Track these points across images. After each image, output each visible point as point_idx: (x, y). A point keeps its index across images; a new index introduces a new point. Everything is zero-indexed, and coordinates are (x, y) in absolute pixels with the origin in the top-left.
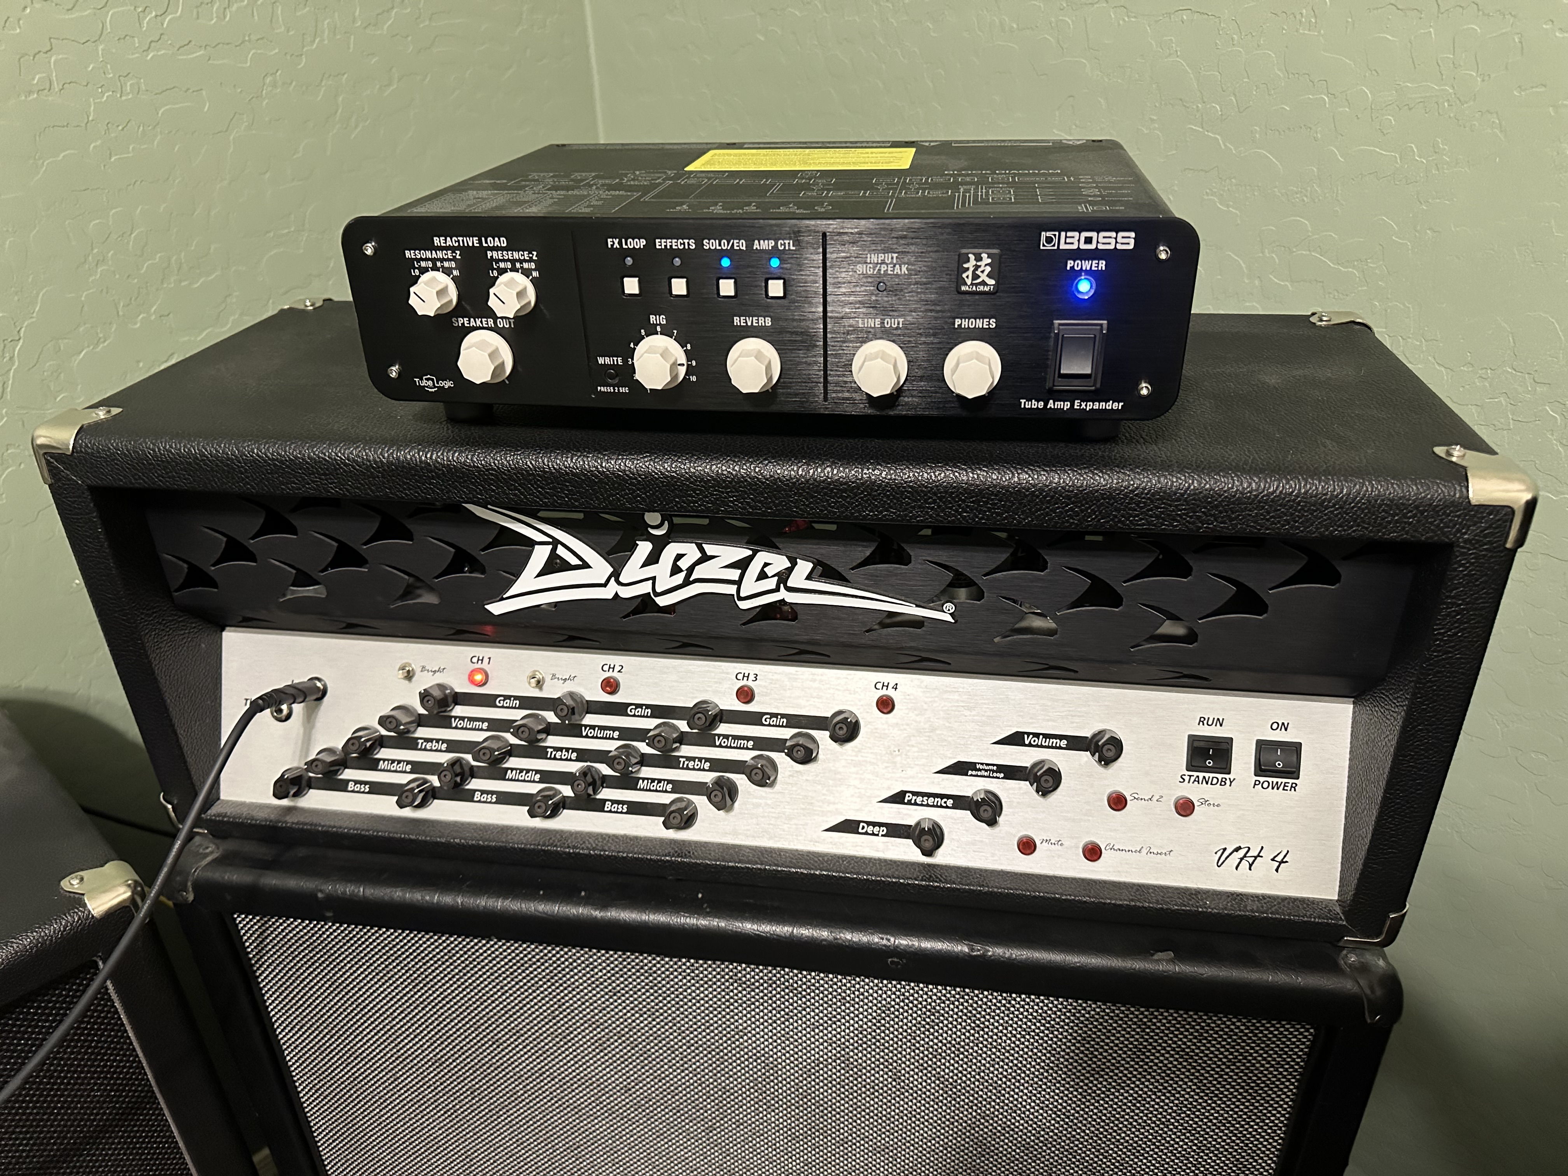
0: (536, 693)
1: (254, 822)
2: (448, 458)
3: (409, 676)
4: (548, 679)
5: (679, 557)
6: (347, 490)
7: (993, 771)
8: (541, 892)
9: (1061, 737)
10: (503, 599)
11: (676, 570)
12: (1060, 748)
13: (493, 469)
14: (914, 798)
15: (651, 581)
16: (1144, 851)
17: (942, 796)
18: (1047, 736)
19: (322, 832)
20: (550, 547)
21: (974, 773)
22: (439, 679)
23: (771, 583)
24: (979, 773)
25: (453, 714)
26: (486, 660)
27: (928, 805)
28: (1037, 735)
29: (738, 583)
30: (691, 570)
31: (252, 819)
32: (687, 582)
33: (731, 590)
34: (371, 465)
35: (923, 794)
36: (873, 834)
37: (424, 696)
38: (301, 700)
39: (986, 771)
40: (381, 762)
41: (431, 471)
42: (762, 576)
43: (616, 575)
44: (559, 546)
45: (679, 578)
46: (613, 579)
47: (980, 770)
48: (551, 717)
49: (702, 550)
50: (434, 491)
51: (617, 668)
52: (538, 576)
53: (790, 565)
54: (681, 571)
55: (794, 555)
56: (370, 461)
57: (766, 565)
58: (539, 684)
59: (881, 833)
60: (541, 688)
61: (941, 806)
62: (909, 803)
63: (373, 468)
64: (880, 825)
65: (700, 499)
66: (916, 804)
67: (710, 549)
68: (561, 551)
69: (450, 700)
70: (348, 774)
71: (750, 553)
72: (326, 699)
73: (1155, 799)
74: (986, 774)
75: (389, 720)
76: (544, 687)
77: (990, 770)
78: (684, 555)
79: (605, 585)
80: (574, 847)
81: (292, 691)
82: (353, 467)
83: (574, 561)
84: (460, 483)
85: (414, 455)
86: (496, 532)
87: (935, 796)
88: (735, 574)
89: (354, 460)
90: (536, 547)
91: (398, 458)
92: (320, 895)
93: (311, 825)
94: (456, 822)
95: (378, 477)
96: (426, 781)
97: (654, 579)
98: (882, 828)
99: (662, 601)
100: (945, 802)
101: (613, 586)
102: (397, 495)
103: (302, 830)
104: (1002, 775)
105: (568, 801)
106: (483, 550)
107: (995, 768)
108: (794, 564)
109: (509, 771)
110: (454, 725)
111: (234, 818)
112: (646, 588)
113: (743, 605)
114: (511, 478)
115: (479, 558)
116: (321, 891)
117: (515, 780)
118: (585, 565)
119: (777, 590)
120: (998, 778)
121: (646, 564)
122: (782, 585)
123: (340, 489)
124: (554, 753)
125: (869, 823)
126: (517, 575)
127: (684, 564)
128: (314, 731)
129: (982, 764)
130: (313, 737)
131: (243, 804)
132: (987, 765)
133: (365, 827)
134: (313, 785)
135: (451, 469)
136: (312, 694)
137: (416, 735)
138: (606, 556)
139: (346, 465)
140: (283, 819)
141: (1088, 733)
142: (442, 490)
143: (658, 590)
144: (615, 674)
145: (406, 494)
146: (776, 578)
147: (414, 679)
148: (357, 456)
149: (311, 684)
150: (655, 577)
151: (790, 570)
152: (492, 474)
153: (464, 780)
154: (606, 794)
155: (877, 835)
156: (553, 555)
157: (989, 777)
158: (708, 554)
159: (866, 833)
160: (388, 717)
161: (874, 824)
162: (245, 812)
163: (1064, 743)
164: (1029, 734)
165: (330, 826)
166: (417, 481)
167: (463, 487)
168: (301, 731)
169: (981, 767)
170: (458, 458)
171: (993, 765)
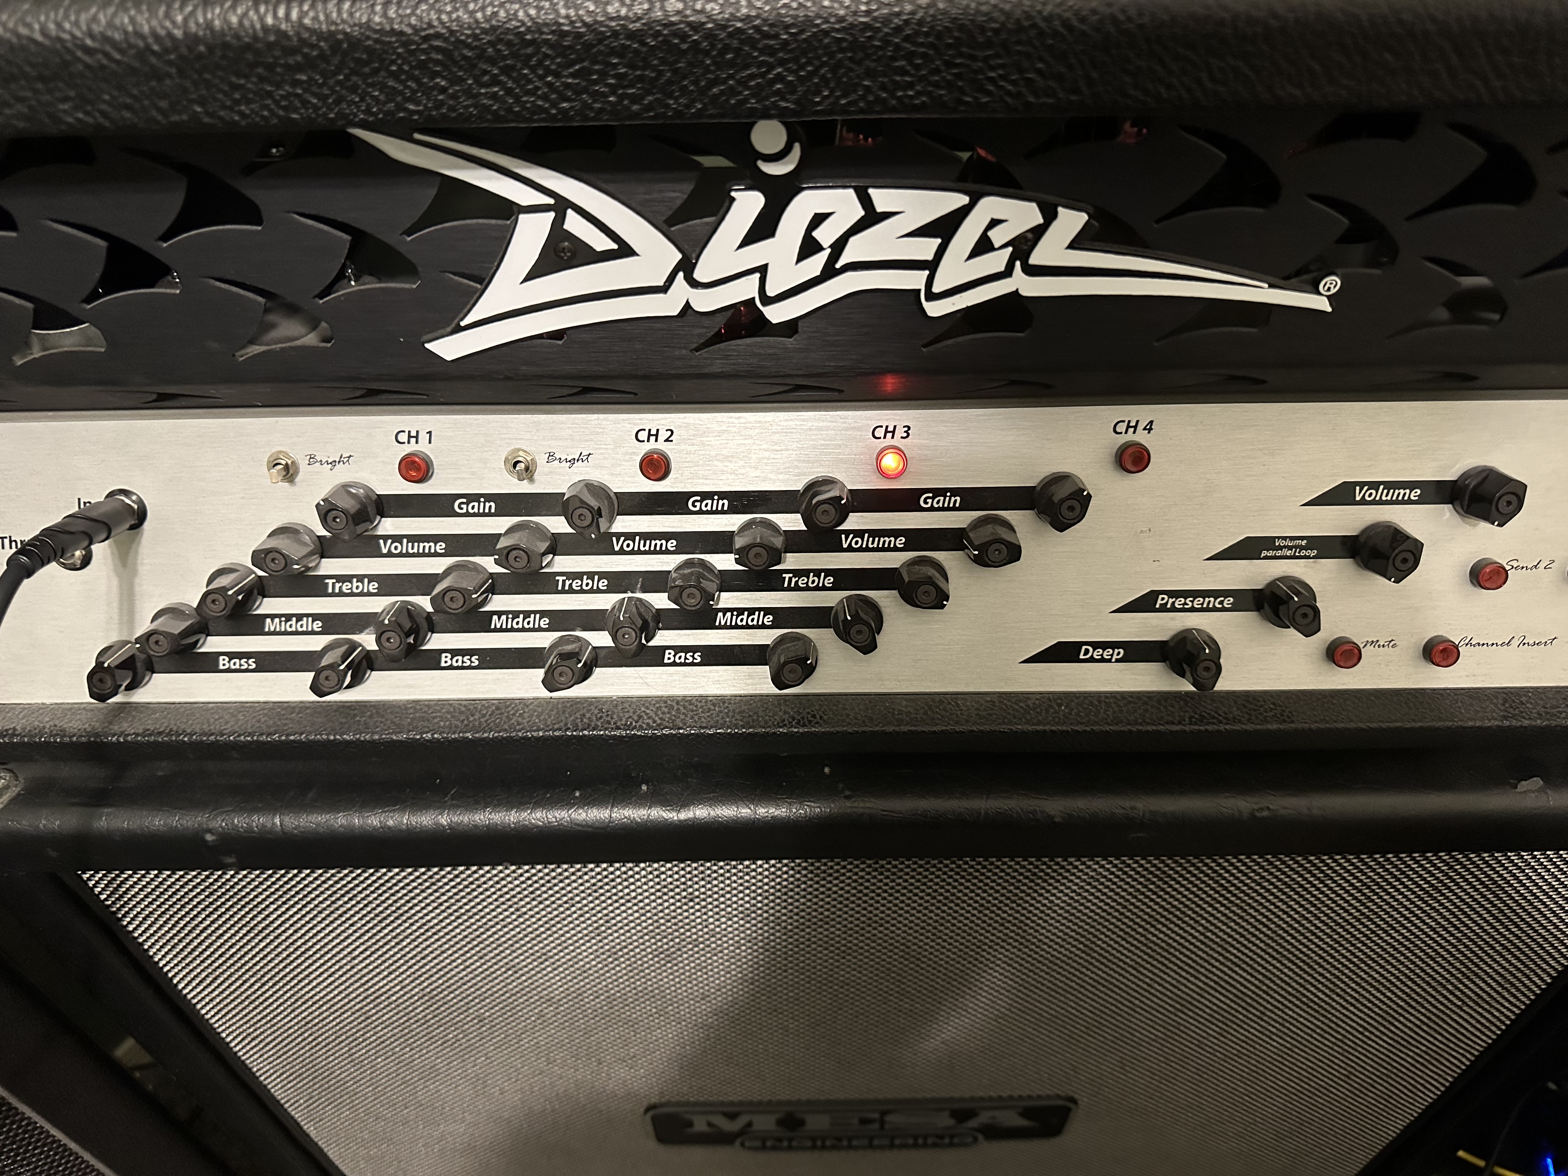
0: (524, 487)
1: (67, 739)
2: (327, 16)
3: (289, 473)
4: (541, 460)
5: (818, 219)
6: (103, 113)
7: (1302, 548)
8: (577, 794)
9: (1411, 485)
10: (459, 329)
11: (809, 247)
12: (1410, 502)
13: (438, 36)
14: (1171, 600)
15: (757, 275)
16: (1515, 643)
17: (1215, 594)
18: (1390, 485)
19: (191, 744)
20: (552, 215)
21: (1271, 553)
22: (343, 475)
23: (996, 261)
24: (1279, 553)
25: (380, 531)
26: (424, 437)
27: (1193, 610)
28: (1375, 485)
29: (932, 266)
30: (839, 246)
31: (63, 733)
32: (829, 272)
33: (915, 280)
34: (148, 47)
35: (1185, 594)
36: (1103, 660)
37: (326, 511)
38: (104, 536)
39: (1290, 548)
40: (268, 620)
41: (293, 51)
42: (983, 246)
43: (686, 266)
44: (570, 212)
45: (816, 264)
46: (681, 275)
47: (1280, 548)
48: (558, 525)
49: (866, 202)
50: (305, 103)
51: (663, 435)
52: (528, 278)
53: (1041, 221)
54: (820, 248)
55: (1052, 199)
56: (142, 36)
57: (994, 223)
58: (529, 472)
59: (1115, 657)
60: (531, 479)
61: (1215, 610)
62: (1163, 609)
63: (154, 53)
64: (1113, 645)
65: (922, 79)
66: (1173, 609)
67: (882, 199)
68: (574, 224)
69: (371, 510)
70: (213, 644)
71: (965, 200)
72: (146, 525)
73: (1542, 565)
74: (1289, 553)
75: (271, 556)
76: (536, 476)
77: (1296, 547)
78: (828, 215)
79: (664, 289)
80: (628, 727)
81: (81, 526)
82: (106, 55)
83: (601, 243)
84: (364, 77)
85: (245, 14)
86: (433, 192)
87: (1205, 594)
88: (926, 248)
89: (106, 39)
90: (522, 217)
91: (209, 25)
92: (209, 837)
93: (169, 734)
94: (417, 702)
95: (169, 75)
96: (354, 646)
97: (763, 270)
98: (1116, 651)
99: (776, 314)
100: (1221, 603)
101: (681, 289)
102: (220, 118)
103: (156, 743)
104: (1314, 553)
105: (602, 654)
106: (409, 233)
107: (1304, 543)
108: (1050, 216)
109: (495, 617)
110: (385, 551)
111: (30, 734)
112: (747, 289)
113: (934, 309)
114: (481, 55)
115: (402, 249)
116: (209, 831)
117: (507, 630)
118: (624, 251)
119: (1008, 272)
120: (1308, 557)
121: (750, 238)
122: (1018, 264)
123: (87, 113)
124: (568, 583)
125: (1096, 645)
126: (484, 280)
127: (826, 235)
128: (137, 581)
129: (1285, 538)
130: (137, 589)
131: (42, 708)
132: (1292, 538)
133: (265, 729)
134: (156, 667)
135: (340, 42)
136: (119, 522)
137: (321, 572)
138: (665, 227)
139: (88, 50)
140: (116, 728)
141: (1451, 475)
142: (323, 98)
143: (771, 292)
144: (661, 445)
145: (242, 114)
146: (1010, 249)
147: (298, 479)
148: (110, 24)
149: (112, 505)
150: (766, 266)
151: (1038, 232)
152: (438, 49)
153: (420, 639)
154: (663, 638)
155: (1109, 661)
156: (558, 232)
157: (1294, 557)
158: (879, 209)
159: (1092, 660)
160: (268, 551)
161: (1104, 645)
162: (47, 723)
163: (1415, 494)
164: (1362, 484)
165: (204, 734)
166: (262, 79)
167: (372, 85)
168: (115, 582)
169: (1283, 543)
170: (351, 14)
171: (1302, 538)
